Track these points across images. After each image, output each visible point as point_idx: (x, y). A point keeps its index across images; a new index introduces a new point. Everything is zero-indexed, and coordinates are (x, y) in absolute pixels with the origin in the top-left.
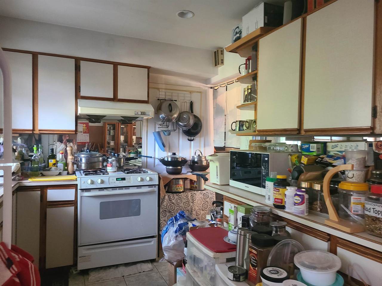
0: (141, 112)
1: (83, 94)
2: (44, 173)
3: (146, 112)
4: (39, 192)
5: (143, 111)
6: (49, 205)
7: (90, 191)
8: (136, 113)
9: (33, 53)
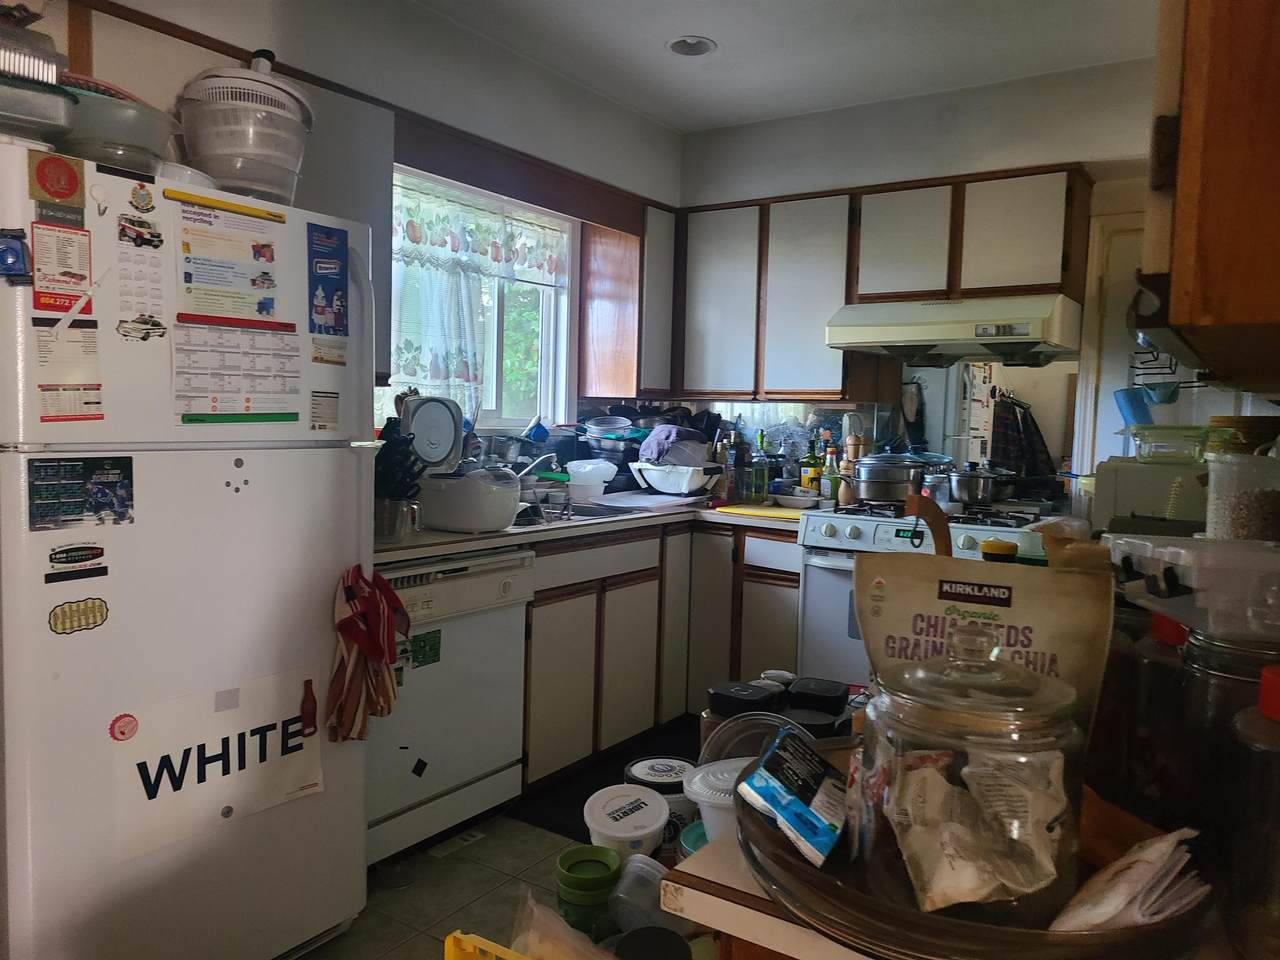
0: (998, 327)
1: (863, 288)
2: (781, 498)
3: (1015, 326)
4: (731, 539)
5: (1004, 323)
6: (749, 575)
7: (826, 555)
8: (980, 331)
9: (761, 202)
